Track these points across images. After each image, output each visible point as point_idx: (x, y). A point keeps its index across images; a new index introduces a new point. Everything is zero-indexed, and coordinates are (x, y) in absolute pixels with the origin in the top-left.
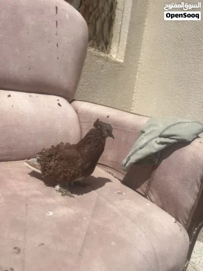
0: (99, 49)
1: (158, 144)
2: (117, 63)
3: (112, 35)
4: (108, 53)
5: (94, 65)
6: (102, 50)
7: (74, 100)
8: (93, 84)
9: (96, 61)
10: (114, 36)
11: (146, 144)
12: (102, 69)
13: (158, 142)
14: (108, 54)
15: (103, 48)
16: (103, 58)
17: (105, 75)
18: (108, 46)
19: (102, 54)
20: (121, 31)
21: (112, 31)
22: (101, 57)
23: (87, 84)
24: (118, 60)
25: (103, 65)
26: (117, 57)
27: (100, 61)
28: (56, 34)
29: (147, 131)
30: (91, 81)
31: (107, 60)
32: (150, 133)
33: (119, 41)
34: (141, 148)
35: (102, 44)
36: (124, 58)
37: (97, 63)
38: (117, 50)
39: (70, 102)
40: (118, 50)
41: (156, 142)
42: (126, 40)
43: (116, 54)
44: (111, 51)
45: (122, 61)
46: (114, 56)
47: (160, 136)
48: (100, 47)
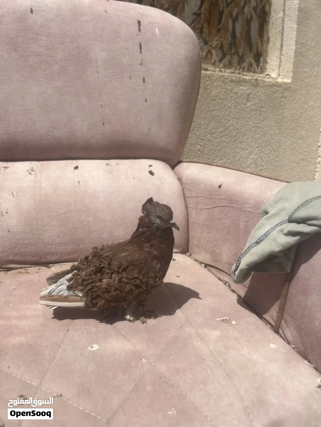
0: (243, 68)
1: (286, 235)
2: (279, 85)
3: (268, 39)
4: (263, 70)
5: (231, 97)
6: (250, 69)
7: (180, 162)
8: (230, 128)
9: (236, 90)
10: (272, 39)
11: (266, 235)
12: (248, 101)
13: (285, 232)
14: (262, 72)
15: (251, 65)
16: (249, 81)
17: (256, 110)
18: (262, 59)
19: (248, 76)
20: (283, 28)
21: (268, 31)
22: (245, 81)
23: (220, 130)
24: (280, 80)
25: (249, 95)
26: (279, 75)
27: (243, 88)
28: (141, 64)
29: (272, 211)
30: (227, 125)
31: (256, 84)
32: (275, 215)
33: (282, 45)
34: (257, 243)
35: (250, 59)
36: (292, 74)
37: (236, 93)
38: (278, 62)
39: (173, 167)
40: (280, 62)
41: (282, 231)
42: (293, 42)
43: (277, 71)
44: (268, 66)
45: (289, 81)
46: (274, 75)
47: (291, 221)
48: (245, 65)
